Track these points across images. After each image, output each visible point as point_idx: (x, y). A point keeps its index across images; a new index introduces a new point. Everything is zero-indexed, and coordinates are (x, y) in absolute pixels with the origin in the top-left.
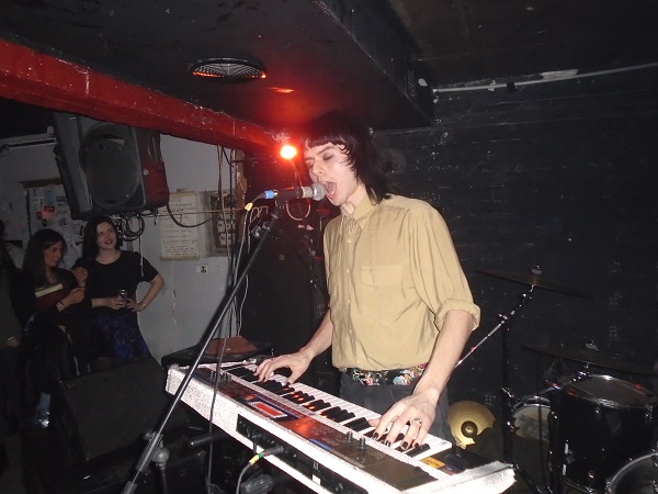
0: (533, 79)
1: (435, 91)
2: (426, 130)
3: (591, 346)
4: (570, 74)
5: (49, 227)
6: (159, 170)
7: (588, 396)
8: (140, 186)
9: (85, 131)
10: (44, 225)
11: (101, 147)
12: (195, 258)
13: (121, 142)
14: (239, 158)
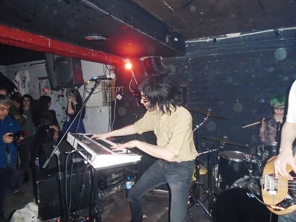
0: (224, 37)
1: (186, 42)
2: (183, 57)
3: (225, 137)
4: (237, 35)
5: (47, 95)
6: (80, 73)
7: (228, 157)
8: (72, 78)
9: (55, 58)
10: (45, 94)
11: (59, 64)
12: (98, 107)
13: (66, 62)
14: (113, 68)
